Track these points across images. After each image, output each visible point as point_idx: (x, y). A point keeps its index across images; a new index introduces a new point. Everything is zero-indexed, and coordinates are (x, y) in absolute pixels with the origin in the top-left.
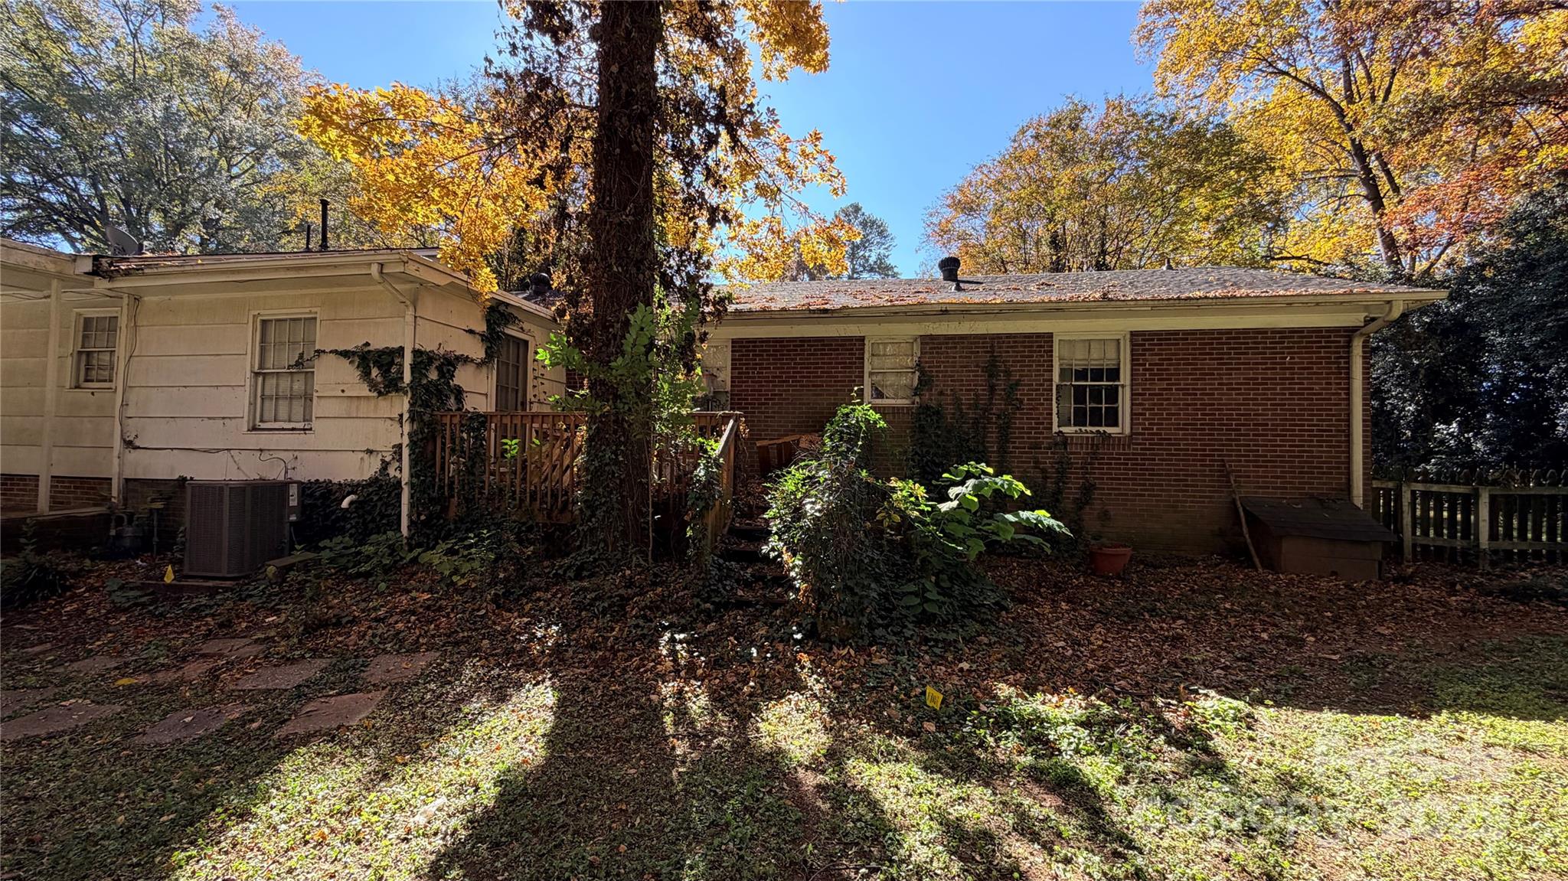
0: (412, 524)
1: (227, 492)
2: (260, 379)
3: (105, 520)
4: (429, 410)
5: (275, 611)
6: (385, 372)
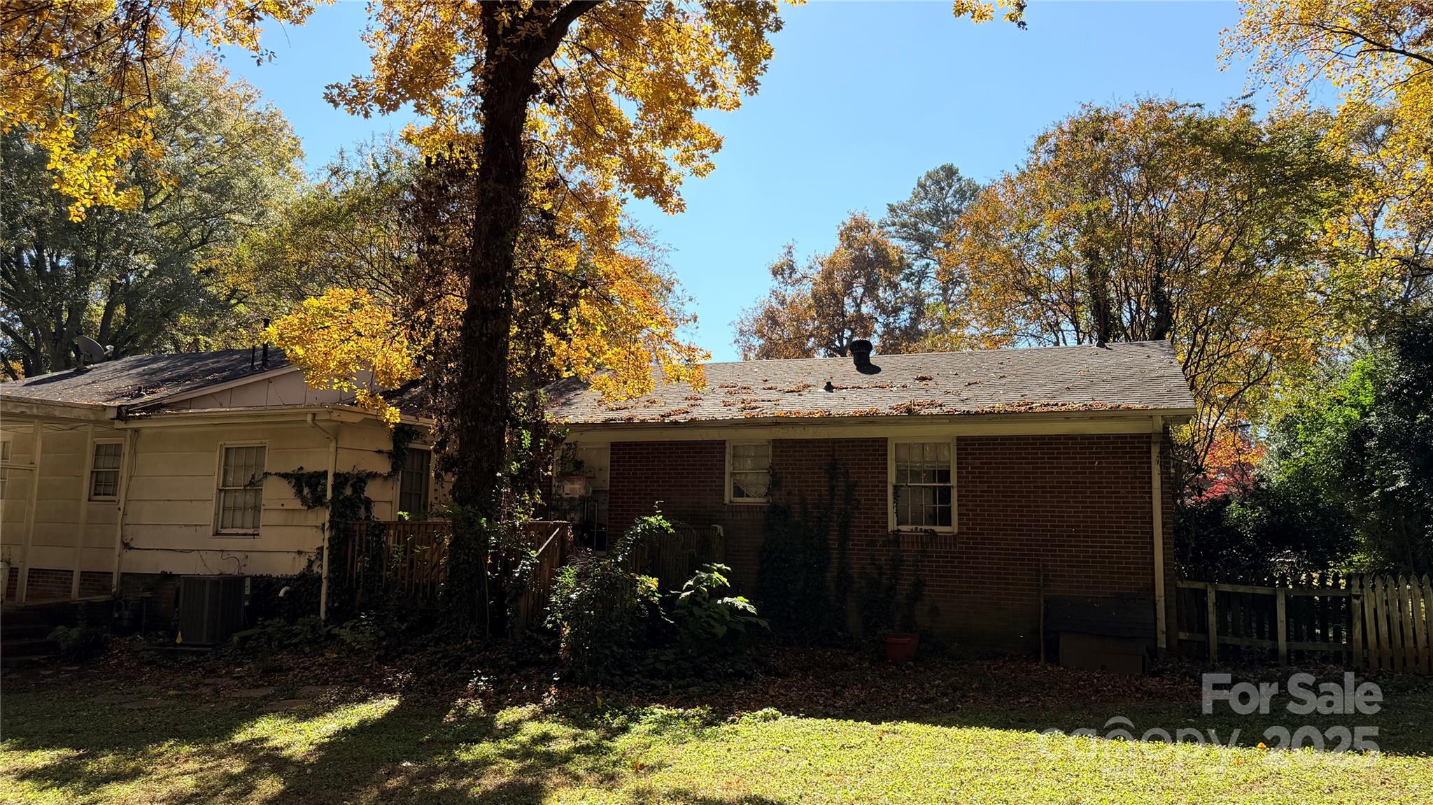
0: (328, 609)
1: (207, 585)
2: (223, 494)
3: (108, 605)
4: (344, 520)
6: (313, 491)
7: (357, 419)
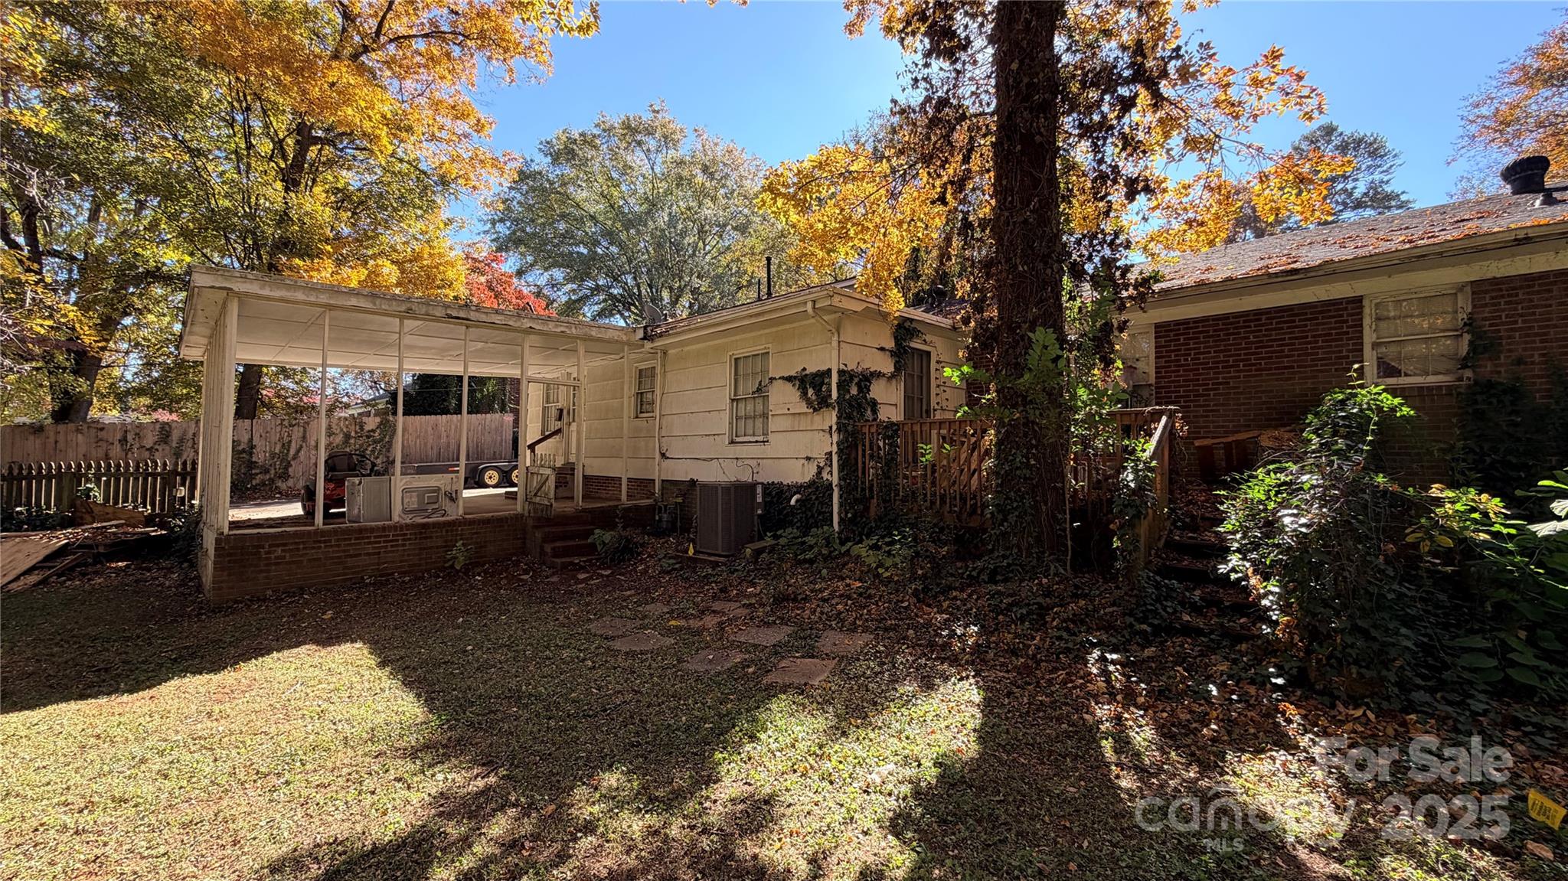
0: (841, 521)
1: (720, 491)
2: (735, 404)
3: (652, 509)
4: (851, 422)
5: (754, 585)
6: (818, 392)
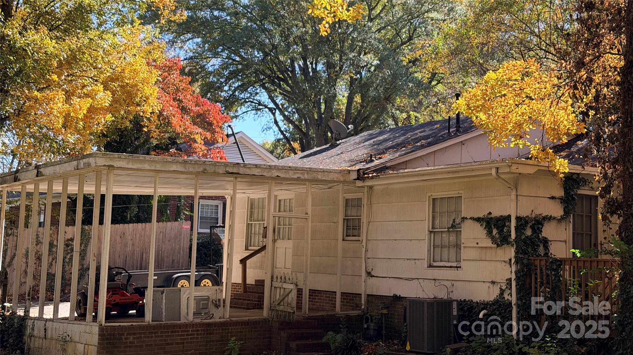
1: (426, 305)
2: (432, 235)
3: (360, 318)
4: (526, 256)
6: (501, 232)
7: (531, 170)
